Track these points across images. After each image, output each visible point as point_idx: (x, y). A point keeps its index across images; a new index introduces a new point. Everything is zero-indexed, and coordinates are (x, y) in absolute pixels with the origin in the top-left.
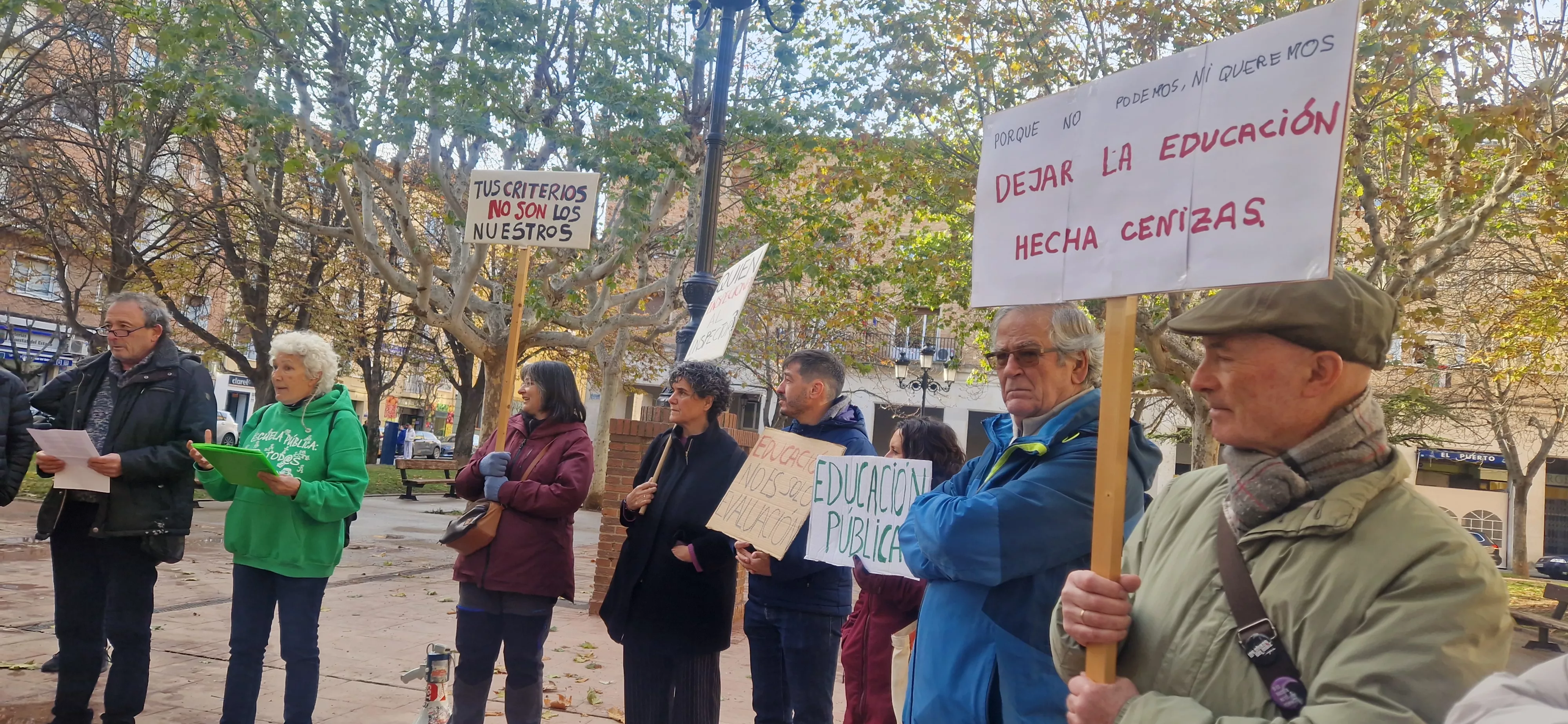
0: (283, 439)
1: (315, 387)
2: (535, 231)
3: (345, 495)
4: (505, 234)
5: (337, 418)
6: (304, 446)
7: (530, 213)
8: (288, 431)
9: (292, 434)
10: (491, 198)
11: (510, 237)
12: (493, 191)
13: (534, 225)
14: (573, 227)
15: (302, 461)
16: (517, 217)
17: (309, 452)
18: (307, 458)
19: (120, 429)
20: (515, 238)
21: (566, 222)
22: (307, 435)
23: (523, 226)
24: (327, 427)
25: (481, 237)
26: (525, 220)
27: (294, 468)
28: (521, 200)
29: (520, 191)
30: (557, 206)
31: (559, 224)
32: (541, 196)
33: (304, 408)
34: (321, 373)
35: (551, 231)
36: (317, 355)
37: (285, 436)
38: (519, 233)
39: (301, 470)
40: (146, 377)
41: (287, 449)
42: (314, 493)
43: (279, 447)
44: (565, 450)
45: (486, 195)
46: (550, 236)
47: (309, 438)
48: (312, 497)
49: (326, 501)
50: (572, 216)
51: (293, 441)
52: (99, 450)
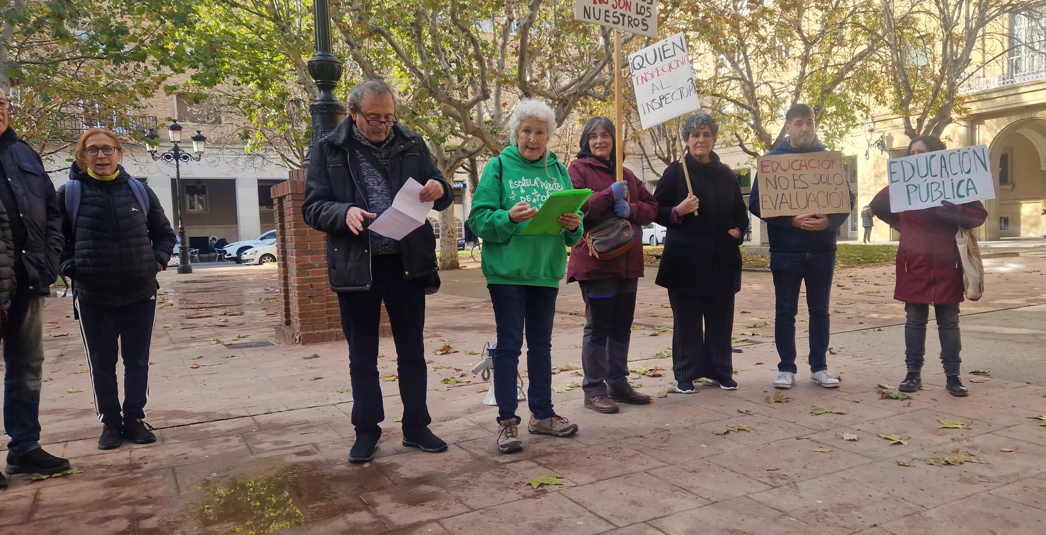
0: (540, 185)
4: (607, 18)
6: (557, 189)
7: (621, 6)
8: (538, 179)
9: (543, 181)
11: (611, 22)
13: (625, 15)
14: (648, 21)
16: (613, 6)
20: (614, 22)
22: (552, 181)
23: (618, 15)
25: (589, 18)
26: (619, 10)
30: (637, 5)
31: (640, 17)
35: (636, 22)
38: (616, 20)
40: (402, 146)
41: (548, 192)
43: (541, 191)
46: (637, 26)
47: (556, 183)
50: (647, 14)
51: (547, 186)
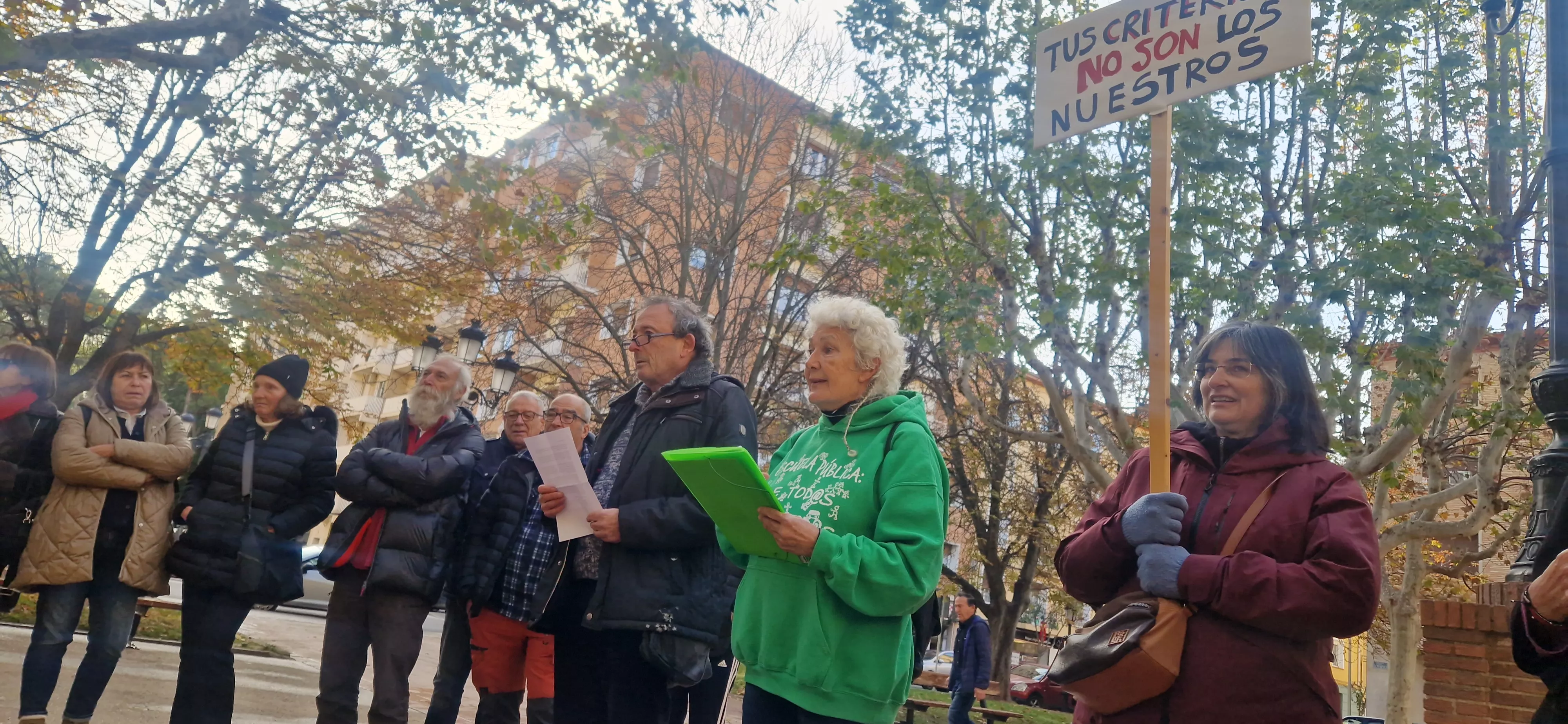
0: (816, 467)
1: (870, 383)
2: (1180, 76)
3: (897, 561)
5: (898, 431)
6: (843, 476)
7: (1164, 51)
8: (824, 455)
9: (829, 459)
10: (1079, 59)
12: (1082, 47)
13: (1176, 67)
14: (1267, 36)
15: (837, 500)
16: (1137, 67)
17: (849, 484)
18: (846, 495)
19: (629, 471)
21: (1250, 34)
22: (850, 459)
23: (1153, 77)
24: (881, 447)
26: (1156, 65)
27: (825, 511)
28: (1142, 38)
29: (1138, 27)
30: (1222, 19)
31: (1232, 45)
32: (1183, 15)
33: (850, 418)
34: (878, 362)
35: (1218, 62)
36: (874, 330)
37: (819, 463)
39: (834, 515)
40: (668, 401)
41: (817, 481)
42: (841, 551)
43: (808, 477)
44: (1317, 497)
45: (1068, 58)
47: (851, 465)
48: (836, 558)
49: (863, 568)
50: (1262, 20)
51: (828, 469)
52: (601, 500)
